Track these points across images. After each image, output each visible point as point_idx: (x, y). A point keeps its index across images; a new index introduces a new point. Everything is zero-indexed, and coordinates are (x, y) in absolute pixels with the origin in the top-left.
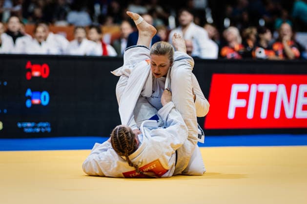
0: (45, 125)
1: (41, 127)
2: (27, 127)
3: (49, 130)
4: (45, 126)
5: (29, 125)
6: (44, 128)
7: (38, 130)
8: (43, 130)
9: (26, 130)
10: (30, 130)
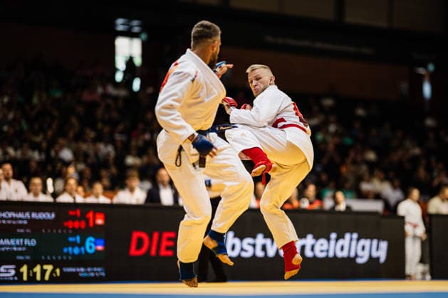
0: (99, 269)
1: (94, 272)
2: (81, 272)
3: (103, 274)
4: (100, 271)
5: (82, 270)
6: (98, 272)
7: (92, 274)
8: (97, 275)
9: (80, 275)
10: (85, 275)
